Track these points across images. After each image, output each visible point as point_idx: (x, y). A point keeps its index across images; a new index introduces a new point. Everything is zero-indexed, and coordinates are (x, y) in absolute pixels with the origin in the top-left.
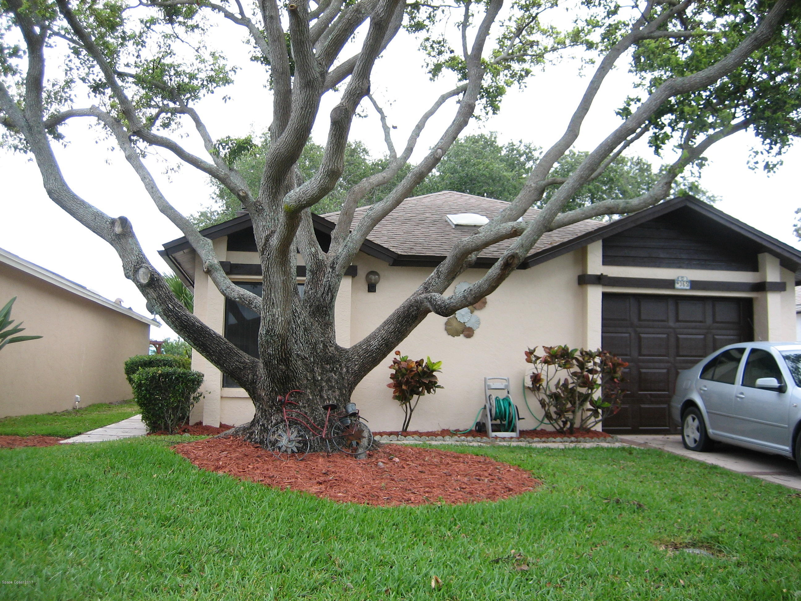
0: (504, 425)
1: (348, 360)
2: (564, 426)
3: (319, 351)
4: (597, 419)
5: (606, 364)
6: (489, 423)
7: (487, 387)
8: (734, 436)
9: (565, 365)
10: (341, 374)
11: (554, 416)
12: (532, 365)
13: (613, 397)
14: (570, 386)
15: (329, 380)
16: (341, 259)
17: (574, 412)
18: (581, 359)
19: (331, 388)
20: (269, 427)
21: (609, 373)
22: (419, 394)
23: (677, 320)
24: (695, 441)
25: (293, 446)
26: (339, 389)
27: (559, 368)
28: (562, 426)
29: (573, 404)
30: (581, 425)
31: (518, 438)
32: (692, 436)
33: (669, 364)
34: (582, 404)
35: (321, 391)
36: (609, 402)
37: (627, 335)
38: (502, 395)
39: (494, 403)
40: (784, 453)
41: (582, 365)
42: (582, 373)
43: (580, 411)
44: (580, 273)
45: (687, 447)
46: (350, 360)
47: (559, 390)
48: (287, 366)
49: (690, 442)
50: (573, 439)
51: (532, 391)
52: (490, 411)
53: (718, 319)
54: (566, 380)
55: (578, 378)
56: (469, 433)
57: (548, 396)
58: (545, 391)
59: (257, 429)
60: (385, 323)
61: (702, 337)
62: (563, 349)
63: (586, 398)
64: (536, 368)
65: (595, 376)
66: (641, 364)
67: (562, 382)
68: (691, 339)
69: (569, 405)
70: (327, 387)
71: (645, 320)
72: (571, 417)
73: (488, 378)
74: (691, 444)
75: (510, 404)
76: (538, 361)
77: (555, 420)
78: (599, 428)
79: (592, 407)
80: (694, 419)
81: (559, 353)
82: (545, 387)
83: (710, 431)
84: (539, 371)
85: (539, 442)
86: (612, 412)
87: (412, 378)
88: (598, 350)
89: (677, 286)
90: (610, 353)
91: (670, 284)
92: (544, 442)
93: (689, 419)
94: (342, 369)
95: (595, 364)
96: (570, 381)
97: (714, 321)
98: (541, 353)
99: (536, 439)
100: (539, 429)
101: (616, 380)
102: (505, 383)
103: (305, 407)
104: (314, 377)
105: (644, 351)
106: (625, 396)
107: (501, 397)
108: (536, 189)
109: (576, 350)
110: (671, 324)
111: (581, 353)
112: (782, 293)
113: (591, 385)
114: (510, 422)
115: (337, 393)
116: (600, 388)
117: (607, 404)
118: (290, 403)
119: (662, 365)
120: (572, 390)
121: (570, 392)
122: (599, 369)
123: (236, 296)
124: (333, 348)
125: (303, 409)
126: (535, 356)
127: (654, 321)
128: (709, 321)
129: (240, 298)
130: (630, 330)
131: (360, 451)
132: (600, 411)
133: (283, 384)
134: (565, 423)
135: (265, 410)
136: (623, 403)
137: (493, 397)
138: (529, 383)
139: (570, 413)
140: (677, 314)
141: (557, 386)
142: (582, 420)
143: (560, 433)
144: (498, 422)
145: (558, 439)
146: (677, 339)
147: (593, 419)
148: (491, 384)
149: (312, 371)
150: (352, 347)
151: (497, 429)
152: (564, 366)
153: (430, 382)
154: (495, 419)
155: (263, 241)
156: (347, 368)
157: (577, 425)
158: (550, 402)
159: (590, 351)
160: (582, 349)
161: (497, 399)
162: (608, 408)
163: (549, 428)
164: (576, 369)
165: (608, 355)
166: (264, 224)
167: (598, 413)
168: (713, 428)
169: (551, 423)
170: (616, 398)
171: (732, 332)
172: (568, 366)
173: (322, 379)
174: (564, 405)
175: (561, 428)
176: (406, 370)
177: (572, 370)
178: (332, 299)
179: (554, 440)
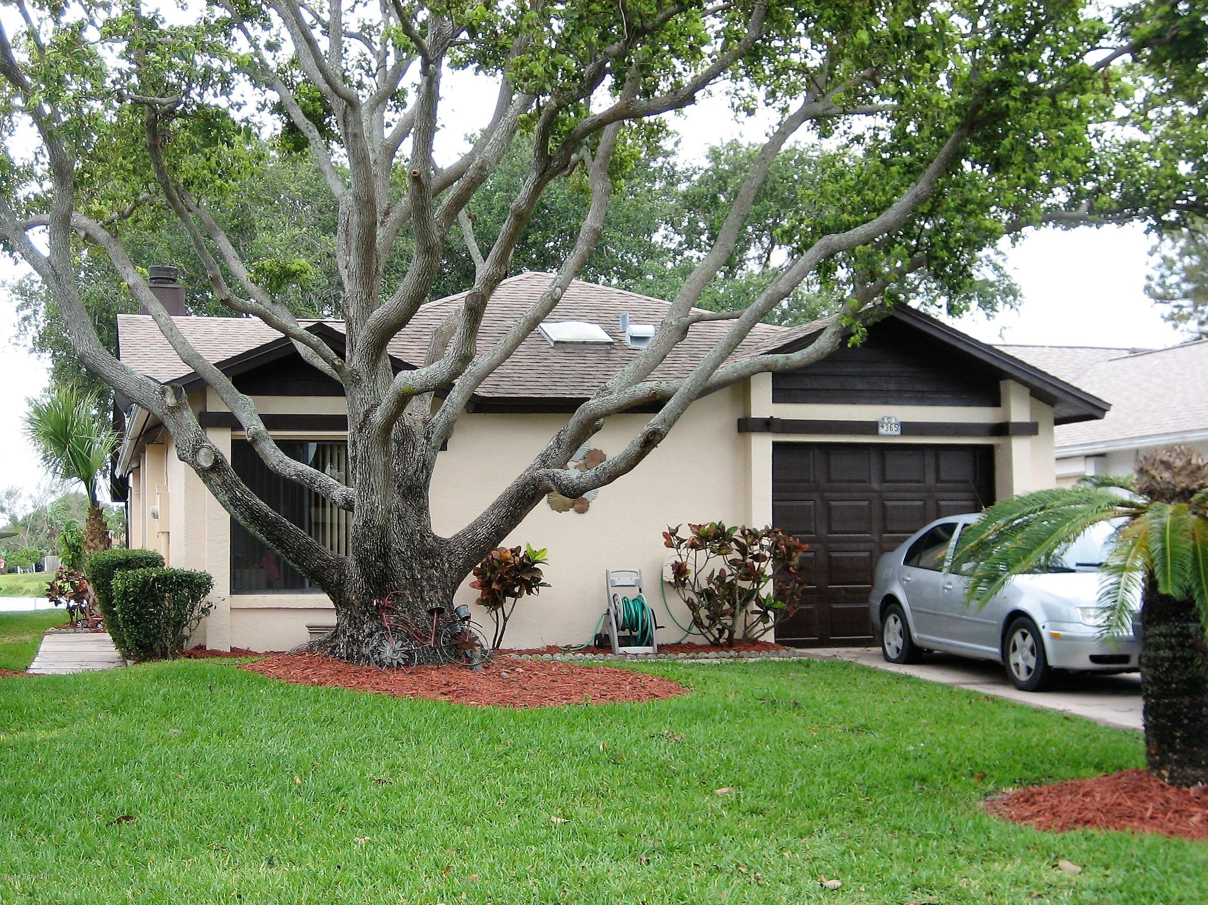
0: (635, 637)
1: (451, 553)
2: (720, 637)
3: (416, 543)
4: (767, 626)
5: (777, 548)
6: (615, 635)
7: (610, 584)
8: (942, 640)
9: (720, 549)
10: (442, 570)
11: (706, 622)
12: (673, 551)
13: (788, 593)
14: (728, 580)
15: (430, 579)
16: (438, 427)
17: (733, 616)
18: (743, 541)
19: (433, 588)
20: (360, 638)
21: (782, 560)
22: (515, 596)
23: (884, 480)
24: (898, 650)
25: (399, 658)
26: (443, 589)
27: (712, 555)
28: (717, 636)
29: (733, 605)
30: (745, 635)
31: (656, 654)
32: (894, 643)
33: (872, 544)
34: (744, 604)
35: (421, 592)
36: (783, 601)
37: (811, 503)
38: (632, 594)
39: (621, 606)
40: (992, 657)
41: (743, 550)
42: (744, 560)
43: (743, 614)
44: (741, 416)
45: (888, 659)
46: (452, 553)
47: (711, 585)
48: (386, 563)
49: (892, 653)
50: (732, 653)
51: (675, 588)
52: (616, 617)
53: (943, 476)
54: (722, 571)
55: (739, 568)
56: (586, 649)
57: (697, 594)
58: (693, 588)
59: (342, 641)
60: (494, 506)
61: (920, 503)
62: (718, 528)
63: (749, 595)
64: (680, 555)
65: (763, 564)
66: (830, 545)
67: (716, 574)
68: (904, 507)
69: (727, 606)
70: (428, 588)
71: (836, 481)
72: (730, 623)
73: (611, 570)
74: (893, 654)
75: (643, 607)
76: (683, 545)
77: (707, 628)
78: (770, 637)
79: (759, 609)
80: (896, 620)
81: (712, 534)
82: (692, 581)
83: (915, 635)
84: (684, 560)
85: (685, 658)
86: (787, 613)
87: (507, 573)
88: (767, 527)
89: (882, 431)
90: (783, 532)
91: (872, 428)
92: (693, 658)
93: (891, 620)
94: (443, 564)
95: (762, 547)
96: (728, 572)
97: (938, 480)
98: (686, 534)
99: (681, 655)
100: (685, 642)
101: (791, 569)
102: (635, 577)
103: (404, 612)
104: (413, 576)
105: (835, 527)
106: (805, 592)
107: (630, 598)
108: (678, 327)
109: (735, 528)
110: (875, 485)
111: (743, 532)
112: (1034, 437)
113: (757, 577)
114: (644, 633)
115: (440, 593)
116: (771, 580)
117: (780, 604)
118: (387, 608)
119: (862, 546)
120: (731, 585)
121: (728, 588)
122: (768, 554)
123: (293, 473)
124: (431, 539)
125: (402, 614)
126: (678, 538)
127: (849, 481)
128: (930, 479)
129: (298, 475)
130: (815, 496)
131: (476, 661)
132: (771, 613)
133: (379, 585)
134: (721, 632)
135: (355, 618)
136: (802, 602)
137: (620, 598)
138: (669, 576)
139: (729, 617)
140: (883, 470)
141: (710, 579)
142: (746, 628)
143: (715, 645)
144: (627, 633)
145: (712, 654)
146: (884, 507)
147: (761, 626)
148: (616, 579)
149: (411, 568)
150: (454, 537)
151: (625, 642)
152: (718, 552)
153: (533, 578)
154: (623, 629)
155: (361, 416)
156: (450, 562)
157: (738, 635)
158: (700, 602)
159: (755, 529)
160: (744, 527)
161: (625, 601)
162: (781, 610)
163: (700, 640)
164: (736, 555)
165: (780, 534)
166: (362, 396)
167: (768, 616)
168: (918, 631)
169: (702, 633)
170: (792, 594)
171: (964, 495)
172: (723, 551)
173: (422, 577)
174: (720, 606)
175: (717, 640)
176: (499, 562)
177: (730, 557)
178: (427, 478)
179: (707, 655)
